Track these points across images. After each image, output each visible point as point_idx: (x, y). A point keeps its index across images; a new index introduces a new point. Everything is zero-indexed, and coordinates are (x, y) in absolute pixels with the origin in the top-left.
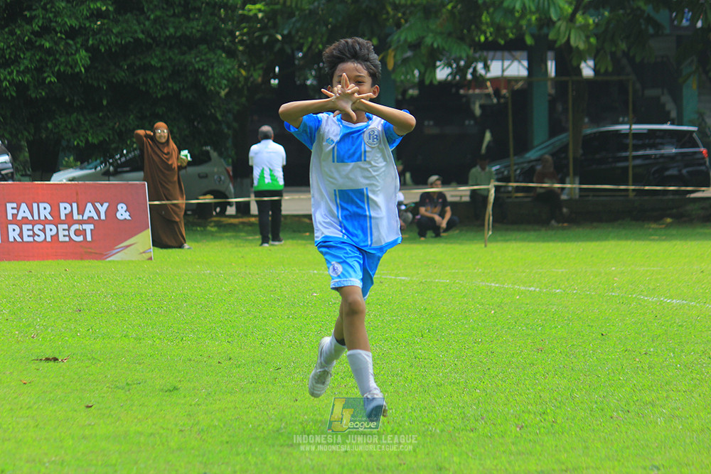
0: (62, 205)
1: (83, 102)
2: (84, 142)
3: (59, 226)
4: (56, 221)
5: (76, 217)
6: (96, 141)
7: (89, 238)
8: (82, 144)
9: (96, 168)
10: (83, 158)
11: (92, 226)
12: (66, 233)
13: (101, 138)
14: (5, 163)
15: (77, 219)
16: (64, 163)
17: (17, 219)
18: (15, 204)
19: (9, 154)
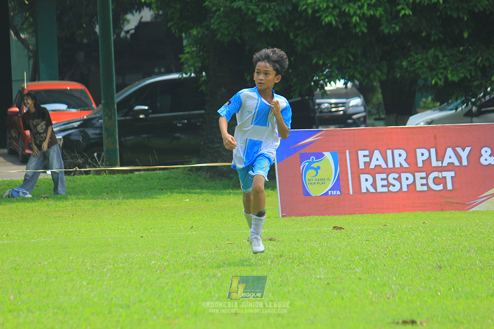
0: (419, 151)
1: (441, 36)
2: (443, 80)
3: (416, 174)
4: (413, 168)
5: (434, 163)
6: (456, 79)
7: (450, 187)
8: (441, 83)
9: (456, 109)
10: (442, 97)
11: (452, 174)
12: (424, 181)
13: (462, 75)
14: (357, 106)
15: (436, 165)
16: (422, 104)
17: (370, 168)
18: (368, 151)
19: (362, 96)
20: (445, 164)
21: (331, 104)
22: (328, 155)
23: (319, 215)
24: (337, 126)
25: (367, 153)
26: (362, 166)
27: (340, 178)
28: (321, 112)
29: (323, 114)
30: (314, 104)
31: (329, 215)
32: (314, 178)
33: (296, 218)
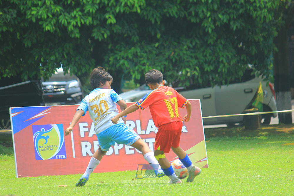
5: (140, 132)
14: (75, 87)
15: (141, 134)
16: (126, 85)
17: (89, 136)
18: (87, 123)
19: (78, 79)
20: (148, 132)
21: (53, 86)
22: (55, 127)
23: (49, 175)
24: (59, 103)
25: (86, 124)
26: (82, 135)
27: (65, 145)
28: (46, 92)
29: (48, 94)
30: (41, 86)
31: (57, 175)
32: (44, 145)
33: (30, 178)
